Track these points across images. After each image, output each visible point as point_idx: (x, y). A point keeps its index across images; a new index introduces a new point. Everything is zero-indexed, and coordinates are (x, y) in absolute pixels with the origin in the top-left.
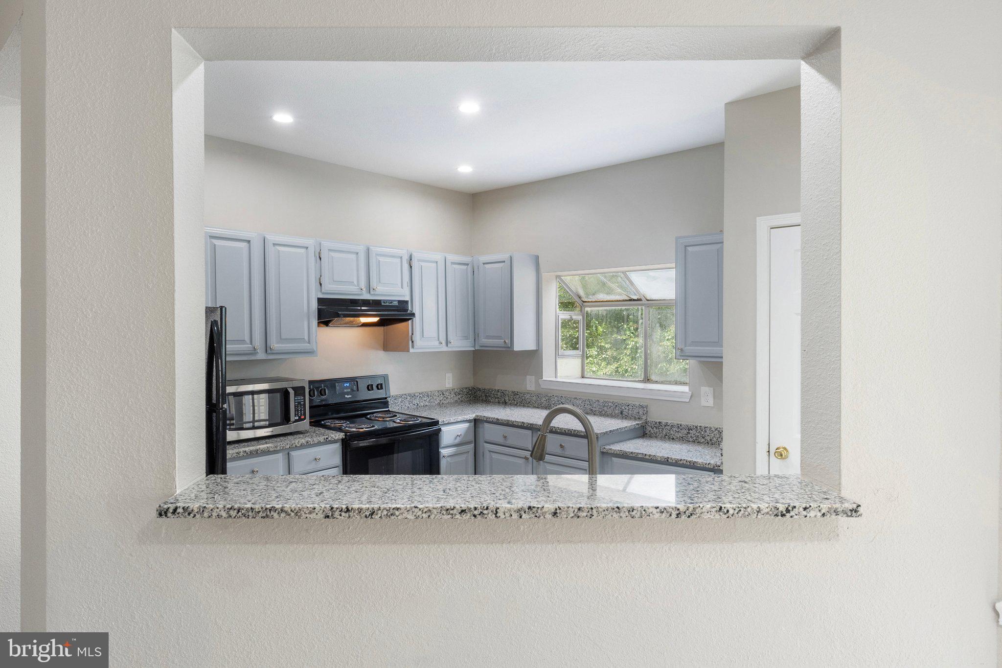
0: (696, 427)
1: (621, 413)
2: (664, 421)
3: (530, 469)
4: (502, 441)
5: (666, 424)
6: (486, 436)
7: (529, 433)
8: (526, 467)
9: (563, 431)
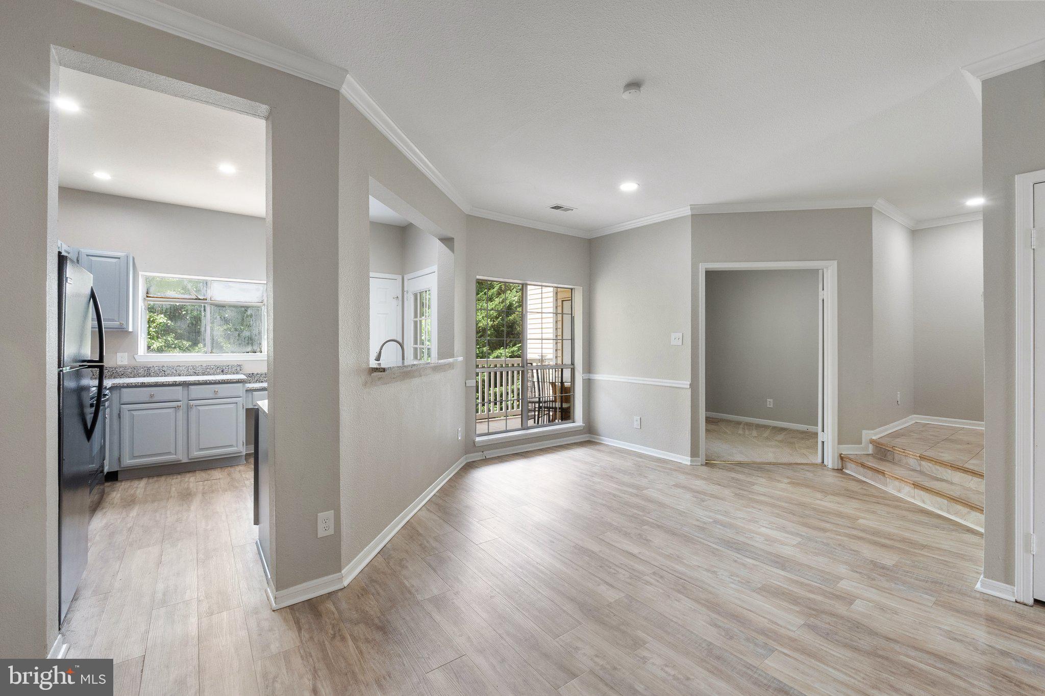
1: (222, 371)
3: (181, 414)
4: (147, 400)
5: (258, 374)
6: (125, 399)
7: (180, 388)
8: (176, 414)
9: (217, 381)
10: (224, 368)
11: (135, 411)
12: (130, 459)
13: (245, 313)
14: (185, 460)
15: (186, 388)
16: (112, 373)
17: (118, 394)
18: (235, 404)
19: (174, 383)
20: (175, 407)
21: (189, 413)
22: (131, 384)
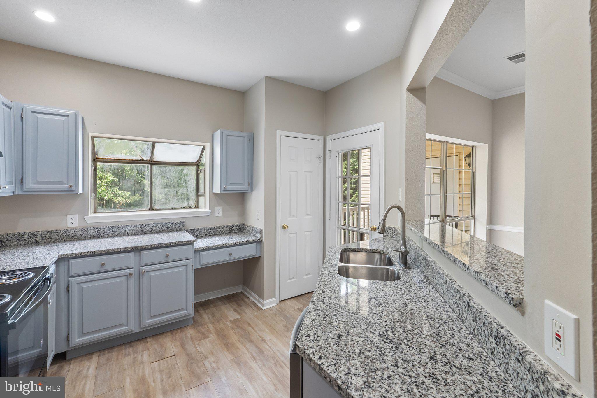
0: (214, 228)
1: (167, 229)
2: (196, 228)
3: (133, 282)
4: (97, 269)
5: (198, 229)
6: (74, 271)
7: (131, 254)
8: (128, 282)
9: (169, 245)
10: (169, 225)
11: (85, 284)
12: (80, 337)
13: (182, 172)
14: (137, 330)
15: (137, 254)
16: (62, 236)
17: (66, 267)
18: (185, 267)
19: (126, 250)
20: (127, 275)
21: (141, 280)
22: (81, 253)
